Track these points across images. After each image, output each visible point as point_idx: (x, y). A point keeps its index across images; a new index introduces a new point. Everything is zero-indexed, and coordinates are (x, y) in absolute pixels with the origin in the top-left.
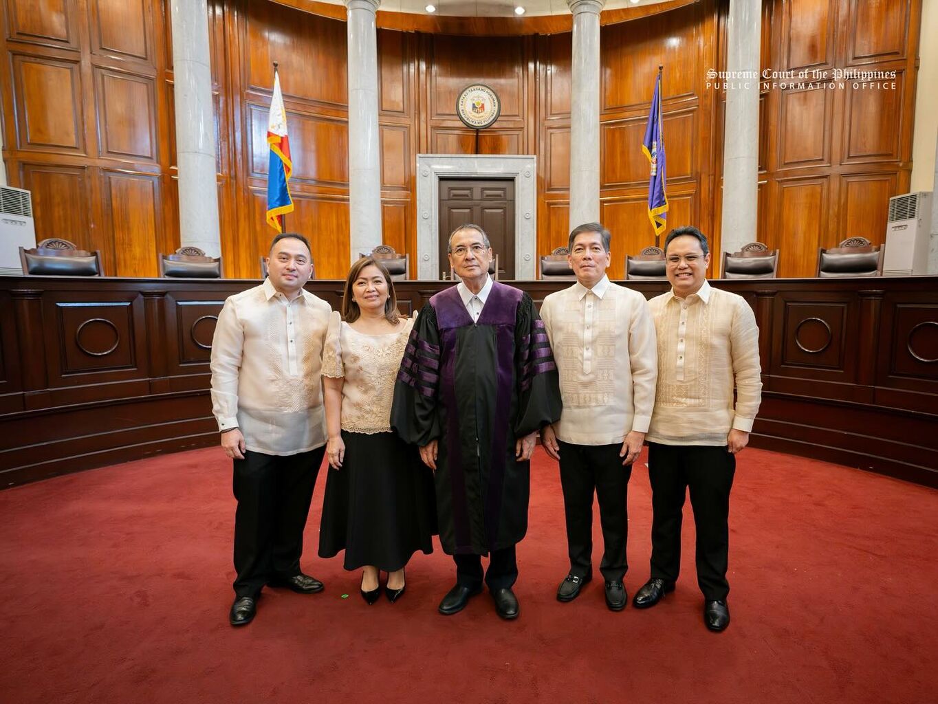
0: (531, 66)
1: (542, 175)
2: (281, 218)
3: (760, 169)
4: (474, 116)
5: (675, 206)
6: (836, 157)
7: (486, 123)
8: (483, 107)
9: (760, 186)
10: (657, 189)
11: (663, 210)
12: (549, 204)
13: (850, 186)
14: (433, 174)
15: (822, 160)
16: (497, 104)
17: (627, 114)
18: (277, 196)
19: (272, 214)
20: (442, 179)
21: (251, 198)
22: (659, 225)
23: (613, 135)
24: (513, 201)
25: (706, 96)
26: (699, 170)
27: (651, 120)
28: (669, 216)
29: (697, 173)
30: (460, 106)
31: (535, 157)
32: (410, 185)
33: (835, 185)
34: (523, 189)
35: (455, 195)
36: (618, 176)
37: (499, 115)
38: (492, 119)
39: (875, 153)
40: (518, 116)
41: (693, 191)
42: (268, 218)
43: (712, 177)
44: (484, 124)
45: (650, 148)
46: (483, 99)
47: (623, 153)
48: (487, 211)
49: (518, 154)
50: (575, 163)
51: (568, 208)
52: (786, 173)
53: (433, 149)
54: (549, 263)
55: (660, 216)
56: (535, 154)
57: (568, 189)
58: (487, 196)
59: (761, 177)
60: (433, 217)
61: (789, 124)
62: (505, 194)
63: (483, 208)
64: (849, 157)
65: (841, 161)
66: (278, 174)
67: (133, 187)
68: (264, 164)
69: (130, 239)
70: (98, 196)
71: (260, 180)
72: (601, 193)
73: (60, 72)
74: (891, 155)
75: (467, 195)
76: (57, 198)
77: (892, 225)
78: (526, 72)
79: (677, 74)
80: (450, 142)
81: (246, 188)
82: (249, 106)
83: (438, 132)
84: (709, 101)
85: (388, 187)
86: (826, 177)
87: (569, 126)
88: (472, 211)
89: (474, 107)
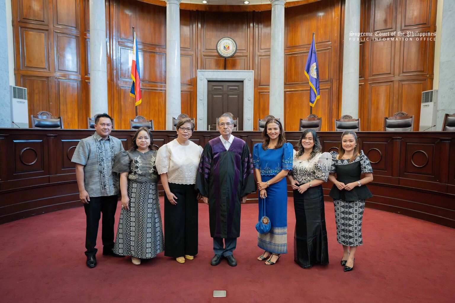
0: (251, 24)
1: (256, 78)
3: (360, 77)
4: (224, 52)
6: (397, 71)
7: (230, 55)
8: (229, 47)
9: (360, 85)
12: (260, 92)
13: (403, 86)
14: (205, 79)
15: (390, 73)
16: (235, 46)
17: (297, 50)
20: (209, 81)
21: (119, 91)
23: (291, 60)
24: (243, 92)
25: (335, 42)
26: (332, 77)
29: (331, 79)
30: (218, 47)
31: (253, 71)
32: (193, 83)
33: (396, 85)
34: (247, 86)
35: (215, 89)
36: (293, 79)
37: (236, 50)
38: (233, 53)
39: (415, 70)
40: (245, 50)
41: (329, 87)
43: (338, 81)
44: (229, 55)
46: (229, 44)
47: (295, 68)
48: (230, 96)
49: (245, 70)
50: (272, 75)
51: (269, 95)
52: (373, 80)
53: (204, 67)
56: (253, 70)
57: (269, 85)
58: (230, 89)
59: (360, 81)
60: (205, 99)
61: (374, 56)
62: (238, 88)
63: (228, 95)
64: (403, 72)
65: (399, 74)
67: (69, 86)
68: (125, 74)
69: (67, 110)
70: (54, 90)
71: (124, 81)
72: (285, 88)
73: (40, 35)
74: (423, 71)
75: (221, 89)
76: (36, 91)
77: (422, 104)
78: (249, 29)
79: (322, 31)
80: (211, 62)
81: (117, 85)
82: (119, 47)
83: (206, 57)
84: (337, 44)
85: (182, 84)
86: (392, 81)
87: (269, 56)
88: (223, 97)
89: (225, 47)
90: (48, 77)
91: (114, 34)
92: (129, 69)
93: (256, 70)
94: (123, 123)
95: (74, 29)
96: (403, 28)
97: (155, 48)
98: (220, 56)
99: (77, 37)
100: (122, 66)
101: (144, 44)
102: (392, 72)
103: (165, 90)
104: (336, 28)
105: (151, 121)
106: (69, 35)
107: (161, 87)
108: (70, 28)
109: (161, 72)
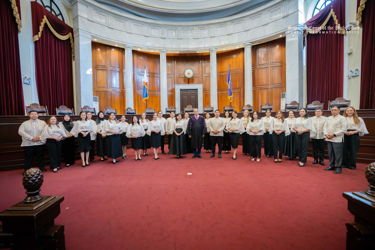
0: (201, 61)
1: (204, 88)
2: (146, 100)
3: (253, 87)
4: (188, 76)
5: (235, 95)
6: (270, 84)
9: (253, 90)
10: (230, 92)
11: (232, 96)
12: (206, 94)
13: (273, 91)
14: (179, 89)
17: (224, 73)
18: (145, 95)
19: (144, 99)
20: (181, 90)
21: (138, 96)
22: (231, 100)
23: (220, 78)
24: (197, 94)
25: (241, 70)
26: (240, 87)
27: (228, 75)
28: (233, 98)
30: (185, 73)
31: (202, 84)
32: (173, 91)
33: (270, 90)
34: (199, 92)
35: (184, 93)
37: (194, 74)
38: (192, 76)
39: (278, 83)
40: (198, 74)
41: (239, 91)
42: (143, 100)
43: (243, 88)
44: (190, 77)
45: (228, 83)
46: (190, 72)
47: (223, 82)
49: (198, 84)
50: (211, 86)
51: (210, 95)
52: (259, 88)
53: (178, 83)
54: (206, 109)
55: (231, 98)
57: (210, 91)
58: (191, 93)
60: (179, 99)
61: (259, 76)
62: (195, 93)
63: (190, 96)
66: (145, 91)
67: (116, 95)
68: (141, 88)
69: (115, 106)
70: (109, 97)
71: (140, 91)
72: (218, 92)
73: (103, 72)
74: (281, 84)
75: (186, 93)
76: (102, 98)
77: (281, 99)
78: (199, 64)
79: (234, 64)
80: (182, 80)
81: (137, 93)
82: (138, 75)
83: (179, 78)
84: (242, 71)
85: (168, 91)
86: (268, 88)
87: (210, 76)
88: (188, 97)
89: (188, 73)
90: (107, 91)
91: (136, 69)
92: (142, 85)
93: (204, 84)
94: (140, 111)
95: (118, 68)
96: (272, 64)
97: (154, 75)
98: (186, 77)
99: (119, 72)
100: (139, 84)
101: (149, 73)
102: (268, 84)
103: (160, 95)
104: (241, 63)
105: (155, 110)
106: (115, 71)
107: (158, 93)
108: (116, 68)
109: (157, 86)
